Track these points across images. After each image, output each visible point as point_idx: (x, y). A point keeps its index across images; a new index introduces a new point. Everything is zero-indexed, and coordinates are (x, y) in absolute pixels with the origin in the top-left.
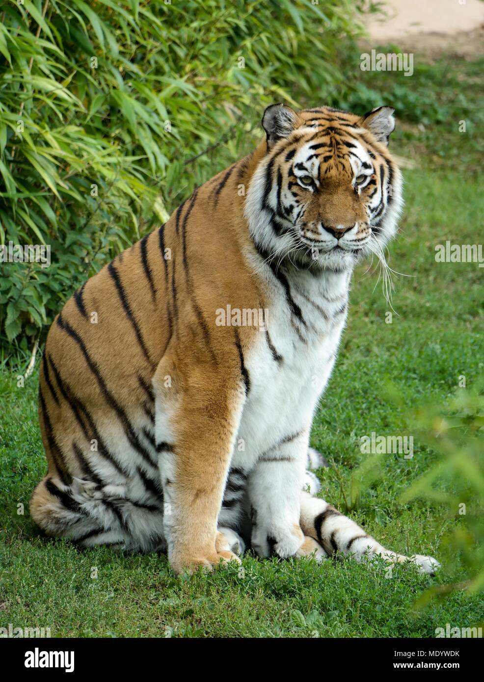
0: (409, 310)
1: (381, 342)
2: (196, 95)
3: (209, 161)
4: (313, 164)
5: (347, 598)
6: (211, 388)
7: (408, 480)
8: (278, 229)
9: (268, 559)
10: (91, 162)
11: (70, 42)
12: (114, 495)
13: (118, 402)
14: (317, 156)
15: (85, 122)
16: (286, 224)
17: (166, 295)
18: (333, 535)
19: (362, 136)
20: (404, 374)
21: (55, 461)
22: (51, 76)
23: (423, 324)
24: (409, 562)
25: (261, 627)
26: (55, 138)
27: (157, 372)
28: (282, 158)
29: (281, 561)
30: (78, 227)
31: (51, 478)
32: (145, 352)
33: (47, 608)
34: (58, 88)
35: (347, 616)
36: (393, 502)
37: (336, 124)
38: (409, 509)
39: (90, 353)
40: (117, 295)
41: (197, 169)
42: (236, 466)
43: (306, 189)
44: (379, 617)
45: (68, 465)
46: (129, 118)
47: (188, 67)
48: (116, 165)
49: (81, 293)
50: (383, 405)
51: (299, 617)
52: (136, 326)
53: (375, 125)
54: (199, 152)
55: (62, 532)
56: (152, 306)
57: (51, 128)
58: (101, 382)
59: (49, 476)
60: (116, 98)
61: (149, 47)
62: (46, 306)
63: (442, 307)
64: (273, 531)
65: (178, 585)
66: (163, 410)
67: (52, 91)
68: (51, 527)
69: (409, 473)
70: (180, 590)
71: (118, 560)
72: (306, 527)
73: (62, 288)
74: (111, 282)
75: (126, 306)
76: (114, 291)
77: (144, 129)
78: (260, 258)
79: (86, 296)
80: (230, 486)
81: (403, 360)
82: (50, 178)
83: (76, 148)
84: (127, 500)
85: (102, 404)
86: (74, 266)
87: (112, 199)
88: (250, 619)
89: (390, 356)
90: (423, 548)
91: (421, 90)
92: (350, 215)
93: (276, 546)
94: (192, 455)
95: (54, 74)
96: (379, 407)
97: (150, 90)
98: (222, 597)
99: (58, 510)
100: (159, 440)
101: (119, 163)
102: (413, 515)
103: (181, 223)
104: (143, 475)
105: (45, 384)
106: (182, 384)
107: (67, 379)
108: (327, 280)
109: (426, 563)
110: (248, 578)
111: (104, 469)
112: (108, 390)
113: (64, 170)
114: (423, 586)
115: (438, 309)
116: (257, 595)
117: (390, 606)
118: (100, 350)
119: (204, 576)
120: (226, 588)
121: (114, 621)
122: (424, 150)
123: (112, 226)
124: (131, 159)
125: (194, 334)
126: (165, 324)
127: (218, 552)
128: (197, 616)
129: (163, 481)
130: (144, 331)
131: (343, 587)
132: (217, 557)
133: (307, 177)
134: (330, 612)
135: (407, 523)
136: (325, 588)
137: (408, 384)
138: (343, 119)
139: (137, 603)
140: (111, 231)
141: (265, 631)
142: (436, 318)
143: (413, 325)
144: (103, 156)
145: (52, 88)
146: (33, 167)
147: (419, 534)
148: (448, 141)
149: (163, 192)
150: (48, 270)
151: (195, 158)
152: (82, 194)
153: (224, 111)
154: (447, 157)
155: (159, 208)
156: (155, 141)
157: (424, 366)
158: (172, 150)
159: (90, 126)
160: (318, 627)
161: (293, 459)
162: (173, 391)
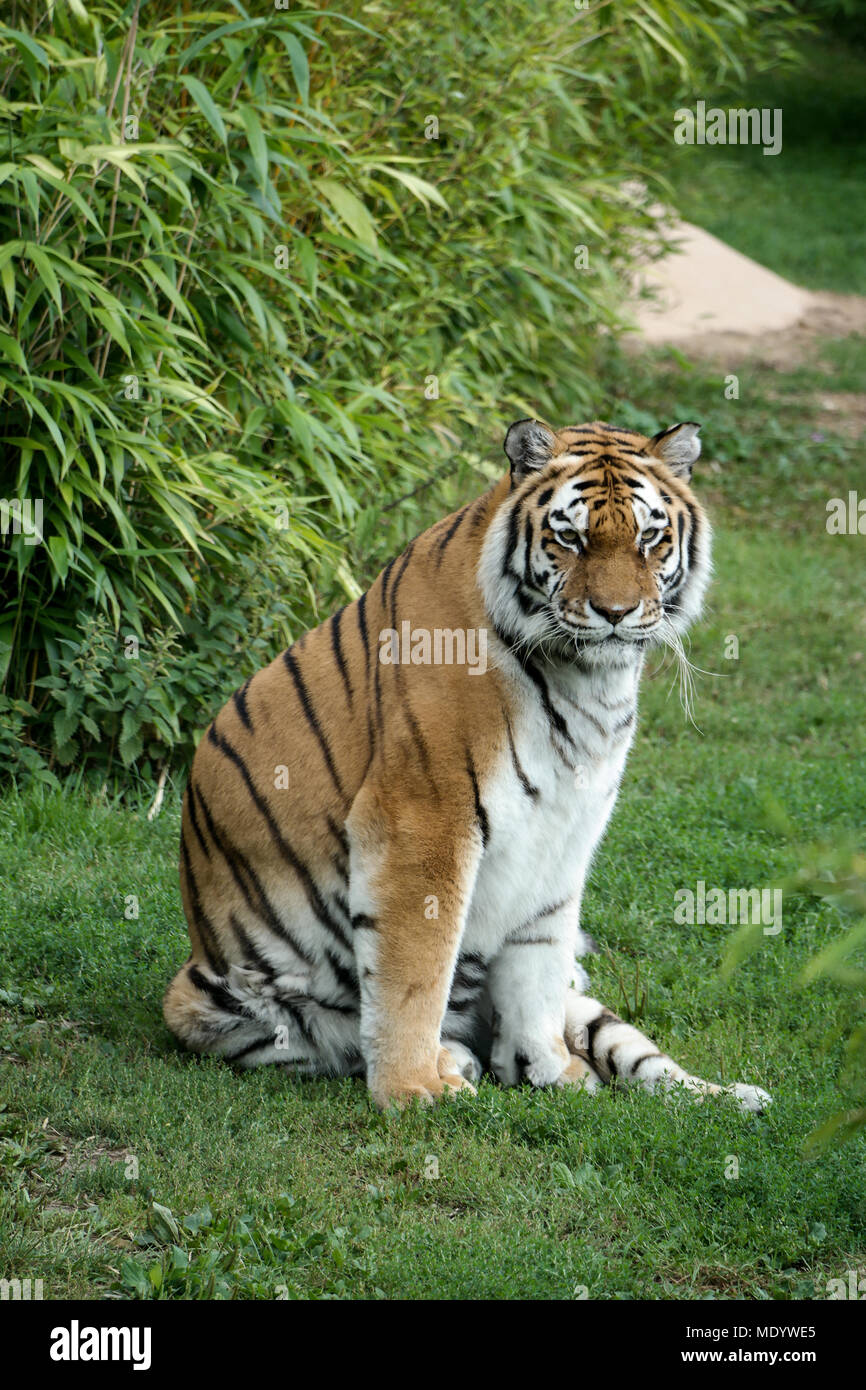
0: (707, 727)
1: (668, 774)
4: (578, 512)
5: (635, 1145)
6: (430, 835)
8: (527, 606)
9: (514, 1087)
10: (246, 505)
11: (216, 330)
12: (292, 990)
13: (298, 855)
14: (584, 500)
15: (238, 448)
16: (538, 598)
17: (367, 697)
18: (611, 1052)
19: (651, 469)
20: (706, 819)
21: (203, 941)
22: (189, 379)
23: (729, 748)
24: (725, 1093)
25: (508, 1187)
26: (195, 469)
27: (352, 812)
28: (532, 502)
30: (226, 599)
31: (196, 966)
32: (337, 781)
33: (190, 1158)
34: (199, 395)
35: (635, 1172)
36: (697, 1005)
37: (614, 451)
38: (722, 1016)
39: (256, 783)
41: (399, 520)
42: (471, 950)
43: (567, 549)
44: (683, 1173)
45: (222, 947)
46: (302, 443)
47: (386, 370)
48: (283, 509)
49: (244, 694)
50: (677, 865)
51: (565, 1174)
52: (323, 743)
53: (671, 451)
54: (401, 495)
55: (212, 1044)
56: (347, 714)
57: (189, 455)
58: (273, 826)
59: (193, 962)
60: (283, 412)
61: (330, 340)
62: (180, 717)
63: (755, 724)
64: (524, 1047)
65: (383, 1125)
66: (360, 867)
67: (190, 401)
68: (196, 1036)
70: (386, 1132)
71: (293, 1088)
72: (574, 1040)
73: (204, 690)
74: (288, 678)
75: (310, 714)
76: (293, 692)
77: (324, 459)
78: (503, 646)
79: (251, 699)
80: (461, 980)
81: (705, 799)
82: (187, 527)
83: (225, 483)
84: (310, 997)
85: (274, 858)
86: (219, 657)
87: (278, 559)
88: (491, 1175)
89: (683, 794)
90: (744, 1073)
91: (712, 412)
92: (632, 589)
93: (528, 1068)
94: (402, 933)
95: (194, 376)
96: (672, 867)
97: (333, 402)
98: (449, 1142)
99: (207, 1011)
100: (354, 911)
101: (288, 506)
102: (726, 1026)
103: (389, 592)
104: (334, 962)
105: (190, 828)
106: (388, 828)
107: (221, 820)
108: (604, 679)
109: (751, 1095)
110: (487, 1116)
111: (276, 953)
112: (283, 837)
114: (746, 1129)
115: (750, 726)
116: (500, 1141)
117: (699, 1159)
119: (421, 1112)
120: (455, 1130)
121: (290, 1177)
122: (720, 499)
123: (277, 600)
124: (304, 500)
125: (407, 755)
126: (363, 740)
127: (441, 1077)
128: (412, 1171)
129: (360, 972)
131: (630, 1130)
132: (441, 1084)
133: (569, 531)
134: (609, 1167)
135: (721, 1037)
136: (603, 1131)
137: (712, 835)
138: (625, 443)
139: (323, 1151)
140: (275, 607)
141: (514, 1193)
142: (747, 740)
143: (715, 749)
144: (265, 497)
145: (190, 396)
146: (161, 511)
147: (738, 1053)
148: (756, 485)
149: (350, 552)
150: (183, 662)
151: (395, 504)
152: (233, 553)
153: (434, 436)
154: (755, 509)
155: (344, 575)
156: (340, 476)
157: (736, 809)
158: (361, 491)
159: (245, 453)
160: (592, 1187)
161: (557, 941)
162: (375, 838)
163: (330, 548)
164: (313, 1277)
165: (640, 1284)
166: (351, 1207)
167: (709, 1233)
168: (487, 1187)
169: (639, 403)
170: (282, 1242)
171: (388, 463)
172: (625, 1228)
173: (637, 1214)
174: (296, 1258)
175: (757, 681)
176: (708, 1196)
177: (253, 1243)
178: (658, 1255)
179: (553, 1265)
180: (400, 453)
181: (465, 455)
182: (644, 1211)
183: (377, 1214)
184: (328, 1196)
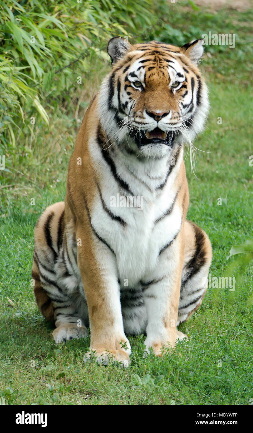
0: (205, 175)
4: (141, 72)
5: (170, 366)
14: (144, 67)
20: (204, 217)
23: (214, 184)
25: (111, 385)
28: (121, 72)
35: (170, 379)
37: (160, 50)
41: (63, 77)
44: (192, 380)
46: (18, 42)
47: (57, 8)
48: (9, 72)
51: (138, 379)
60: (9, 27)
63: (227, 174)
65: (54, 356)
70: (55, 360)
71: (13, 339)
81: (203, 208)
87: (6, 95)
88: (104, 380)
92: (166, 104)
97: (33, 23)
98: (84, 365)
101: (11, 71)
102: (212, 312)
115: (224, 175)
117: (200, 373)
119: (71, 351)
121: (11, 380)
122: (211, 70)
123: (6, 114)
124: (19, 68)
128: (67, 378)
131: (168, 359)
133: (137, 82)
134: (158, 376)
135: (210, 317)
136: (155, 360)
137: (206, 224)
139: (26, 368)
140: (5, 118)
141: (114, 388)
142: (223, 181)
143: (208, 185)
144: (1, 67)
147: (218, 325)
148: (228, 64)
149: (40, 92)
151: (61, 70)
153: (79, 40)
154: (227, 75)
155: (37, 103)
156: (35, 58)
157: (217, 212)
158: (45, 65)
160: (150, 386)
163: (31, 91)
166: (39, 394)
168: (102, 385)
169: (174, 26)
171: (58, 52)
173: (171, 398)
175: (228, 154)
176: (204, 390)
180: (63, 47)
181: (93, 48)
182: (174, 396)
183: (51, 397)
184: (28, 389)
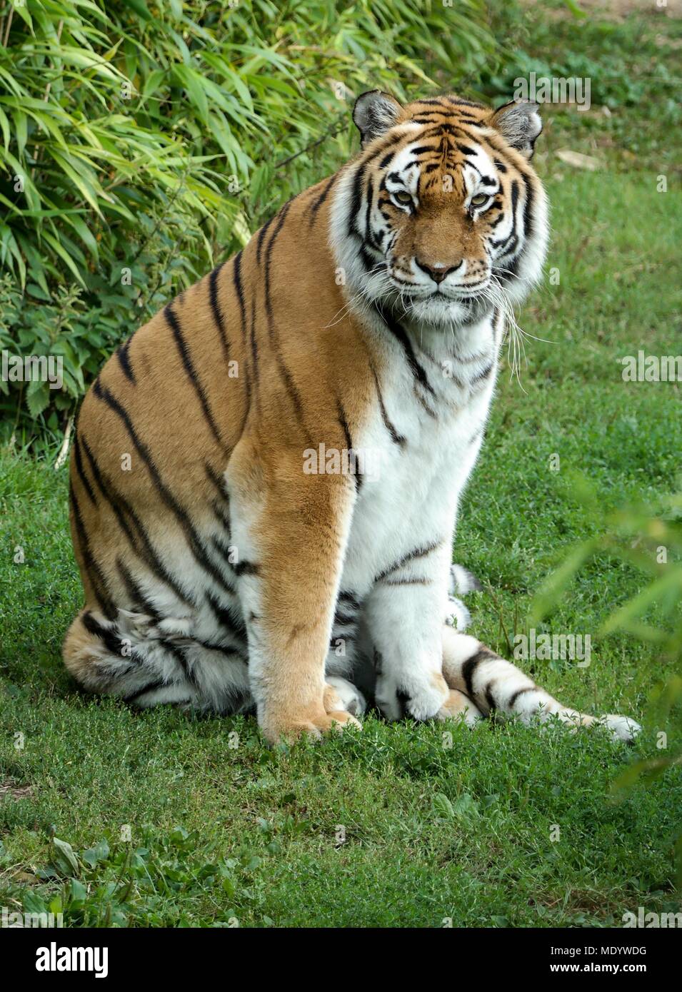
0: (593, 368)
1: (554, 414)
2: (291, 70)
3: (310, 163)
4: (412, 175)
5: (510, 776)
6: (306, 483)
7: (594, 608)
8: (369, 265)
9: (399, 722)
10: (144, 165)
12: (175, 633)
13: (178, 500)
14: (419, 163)
15: (137, 110)
17: (244, 351)
18: (489, 687)
20: (587, 459)
21: (94, 585)
22: (89, 46)
23: (612, 388)
25: (391, 818)
26: (95, 133)
27: (231, 462)
28: (375, 164)
29: (417, 725)
30: (127, 257)
31: (90, 612)
32: (215, 431)
33: (91, 794)
34: (98, 63)
35: (512, 802)
38: (597, 651)
39: (137, 432)
40: (176, 350)
41: (294, 174)
42: (346, 589)
43: (401, 210)
44: (557, 804)
45: (110, 591)
46: (198, 104)
47: (280, 32)
48: (180, 169)
49: (126, 349)
50: (559, 504)
51: (445, 804)
52: (201, 394)
53: (507, 123)
54: (297, 151)
55: (108, 686)
56: (224, 367)
57: (89, 119)
58: (154, 473)
59: (87, 608)
60: (180, 75)
61: (225, 4)
62: (84, 369)
64: (404, 683)
65: (274, 760)
66: (241, 515)
67: (89, 67)
68: (91, 680)
69: (595, 599)
70: (276, 766)
71: (189, 726)
72: (451, 675)
73: (106, 343)
74: (168, 332)
75: (188, 366)
76: (173, 344)
77: (219, 119)
79: (133, 353)
80: (340, 620)
81: (586, 439)
82: (88, 188)
83: (125, 145)
84: (193, 639)
85: (155, 504)
86: (122, 311)
87: (176, 217)
88: (375, 806)
89: (567, 434)
90: (617, 704)
91: (605, 58)
92: (454, 249)
93: (409, 703)
94: (284, 577)
95: (93, 44)
96: (553, 506)
97: (228, 65)
98: (335, 776)
99: (100, 655)
101: (185, 166)
102: (601, 659)
103: (264, 250)
104: (214, 604)
105: (77, 478)
106: (266, 477)
107: (106, 469)
109: (622, 726)
110: (372, 750)
111: (160, 596)
112: (163, 483)
113: (107, 177)
114: (618, 758)
116: (384, 773)
117: (572, 787)
118: (152, 427)
119: (309, 747)
120: (341, 764)
121: (185, 812)
122: (609, 141)
123: (176, 255)
124: (200, 159)
125: (282, 407)
126: (241, 393)
127: (328, 713)
128: (300, 804)
129: (246, 616)
130: (213, 401)
131: (506, 761)
132: (328, 719)
133: (402, 193)
134: (487, 797)
135: (596, 670)
136: (481, 762)
137: (593, 474)
138: (467, 115)
139: (216, 786)
140: (173, 263)
141: (397, 824)
143: (599, 390)
144: (162, 157)
145: (89, 63)
146: (64, 173)
147: (612, 685)
148: (645, 129)
149: (246, 207)
150: (86, 317)
151: (289, 161)
152: (133, 210)
154: (644, 152)
155: (241, 229)
156: (234, 135)
157: (616, 448)
159: (144, 116)
160: (471, 817)
161: (430, 581)
162: (254, 487)
163: (227, 206)
164: (206, 907)
165: (514, 907)
166: (242, 839)
167: (581, 858)
168: (372, 817)
170: (176, 874)
172: (502, 855)
173: (513, 841)
174: (189, 888)
175: (642, 322)
176: (581, 823)
177: (147, 874)
178: (532, 879)
179: (431, 892)
182: (520, 838)
183: (266, 845)
184: (220, 829)
